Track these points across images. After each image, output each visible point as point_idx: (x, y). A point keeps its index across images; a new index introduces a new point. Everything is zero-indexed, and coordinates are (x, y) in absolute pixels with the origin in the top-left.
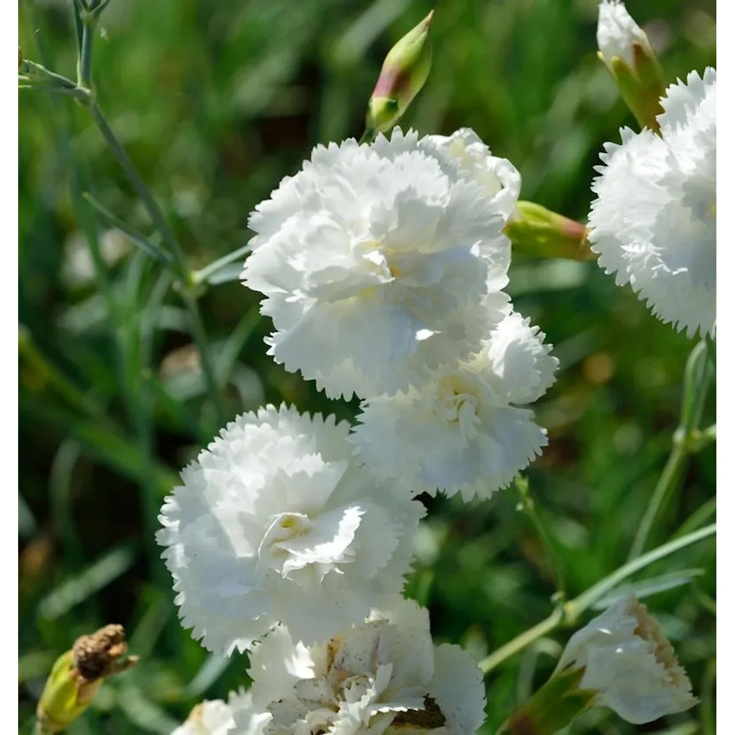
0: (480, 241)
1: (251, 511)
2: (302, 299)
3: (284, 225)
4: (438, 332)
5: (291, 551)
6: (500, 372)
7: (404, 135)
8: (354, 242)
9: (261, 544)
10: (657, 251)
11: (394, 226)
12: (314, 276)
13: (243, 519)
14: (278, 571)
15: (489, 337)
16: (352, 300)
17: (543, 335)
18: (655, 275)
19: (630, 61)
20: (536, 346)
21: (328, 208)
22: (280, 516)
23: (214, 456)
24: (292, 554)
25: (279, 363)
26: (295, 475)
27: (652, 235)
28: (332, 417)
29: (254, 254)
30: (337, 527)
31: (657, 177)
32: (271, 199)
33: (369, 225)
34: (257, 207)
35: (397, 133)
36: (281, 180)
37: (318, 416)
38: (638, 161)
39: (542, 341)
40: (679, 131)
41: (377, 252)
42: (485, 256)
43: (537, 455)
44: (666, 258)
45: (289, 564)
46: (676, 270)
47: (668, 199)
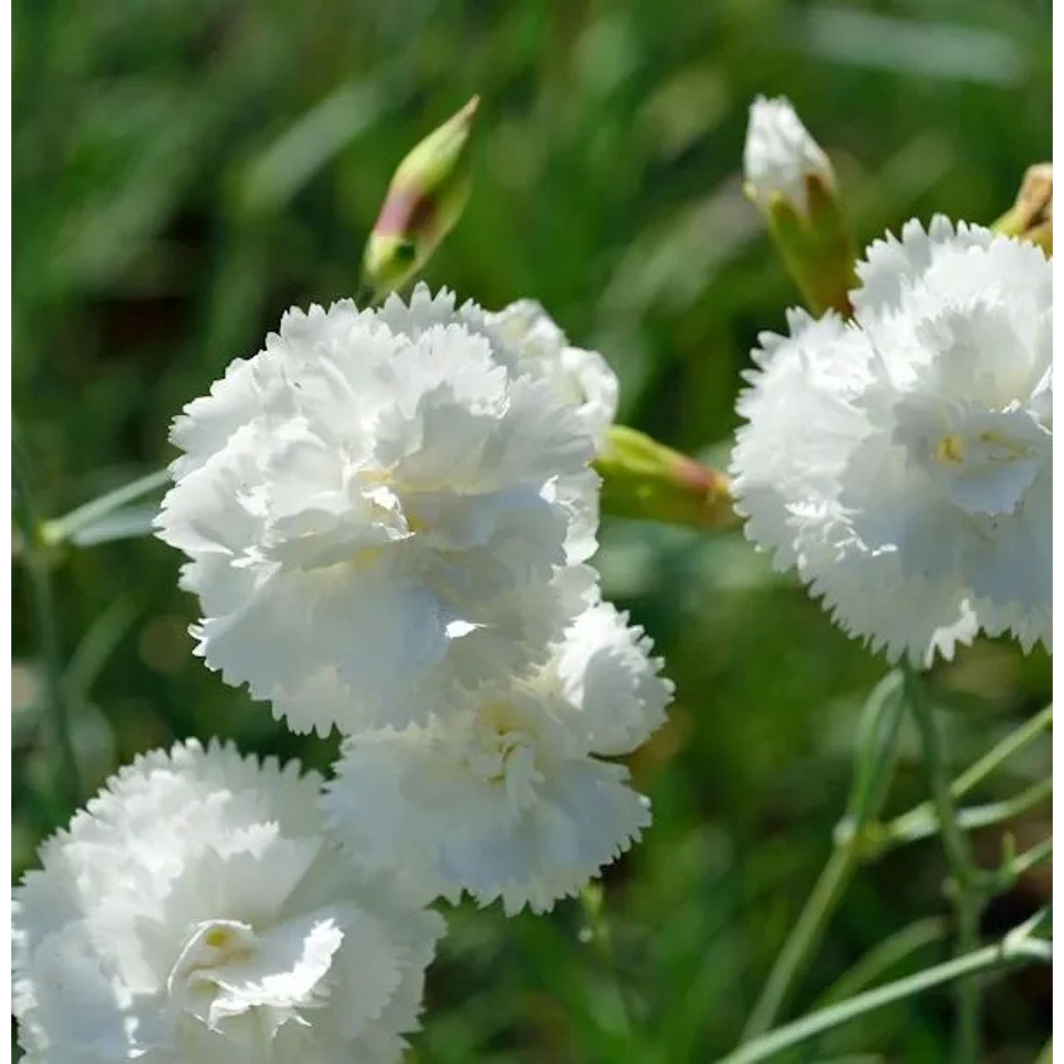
0: (556, 478)
1: (157, 915)
2: (256, 563)
3: (232, 440)
4: (482, 625)
5: (222, 984)
6: (576, 699)
7: (433, 298)
8: (349, 471)
9: (174, 971)
10: (847, 516)
11: (416, 447)
12: (283, 524)
13: (144, 929)
14: (200, 1018)
15: (562, 638)
16: (338, 568)
17: (649, 642)
18: (842, 556)
19: (800, 201)
20: (636, 659)
21: (307, 413)
22: (206, 925)
23: (98, 823)
24: (225, 990)
25: (213, 669)
26: (234, 857)
27: (839, 489)
28: (294, 765)
29: (179, 485)
30: (301, 947)
31: (851, 392)
32: (209, 395)
33: (374, 444)
34: (186, 408)
35: (421, 294)
36: (228, 365)
37: (272, 761)
38: (818, 365)
39: (647, 652)
40: (886, 319)
41: (385, 489)
42: (563, 503)
43: (632, 841)
44: (861, 526)
45: (220, 1006)
46: (876, 549)
47: (867, 429)
